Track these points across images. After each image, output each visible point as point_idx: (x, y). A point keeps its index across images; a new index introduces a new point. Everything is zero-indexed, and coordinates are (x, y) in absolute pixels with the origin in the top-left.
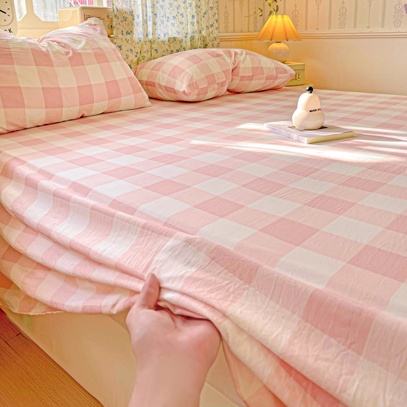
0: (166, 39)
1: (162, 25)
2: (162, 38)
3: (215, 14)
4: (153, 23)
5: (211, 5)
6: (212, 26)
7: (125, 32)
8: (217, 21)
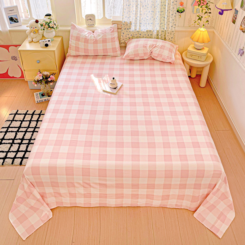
0: (146, 31)
1: (144, 26)
2: (143, 31)
4: (139, 26)
5: (173, 19)
6: (172, 26)
7: (126, 29)
8: (175, 25)
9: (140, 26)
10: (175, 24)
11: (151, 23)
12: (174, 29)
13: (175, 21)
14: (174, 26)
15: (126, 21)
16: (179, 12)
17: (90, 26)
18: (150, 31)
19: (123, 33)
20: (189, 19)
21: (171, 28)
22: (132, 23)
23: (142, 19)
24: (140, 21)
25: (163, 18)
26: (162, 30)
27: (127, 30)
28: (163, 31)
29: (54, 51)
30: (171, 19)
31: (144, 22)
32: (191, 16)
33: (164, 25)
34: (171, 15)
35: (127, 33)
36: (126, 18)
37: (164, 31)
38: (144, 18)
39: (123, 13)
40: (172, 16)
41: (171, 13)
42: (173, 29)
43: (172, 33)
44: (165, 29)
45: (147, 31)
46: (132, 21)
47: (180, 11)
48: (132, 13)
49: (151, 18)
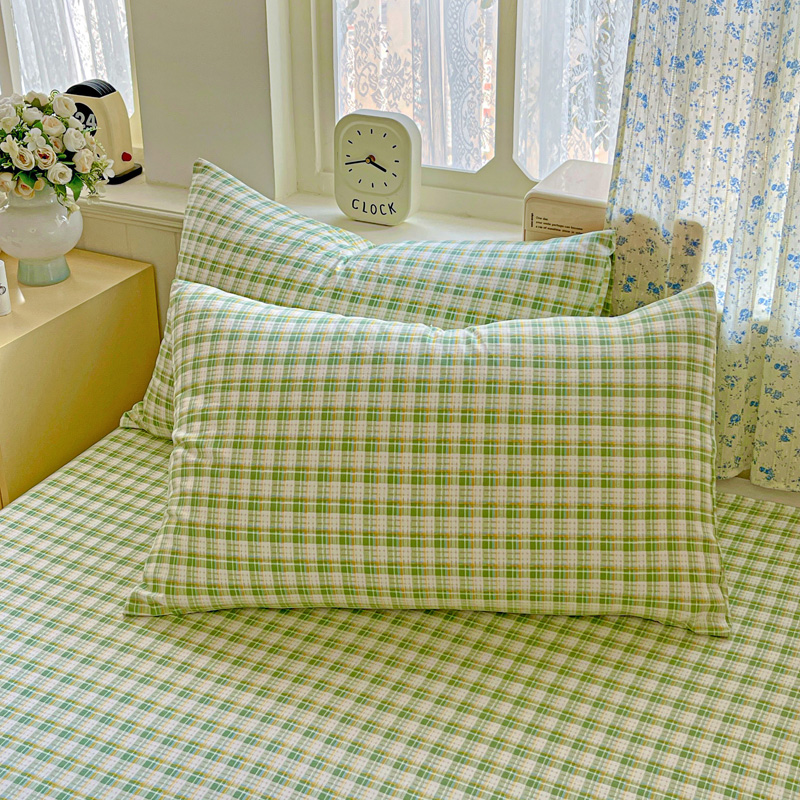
15: (646, 213)
17: (369, 217)
39: (621, 135)
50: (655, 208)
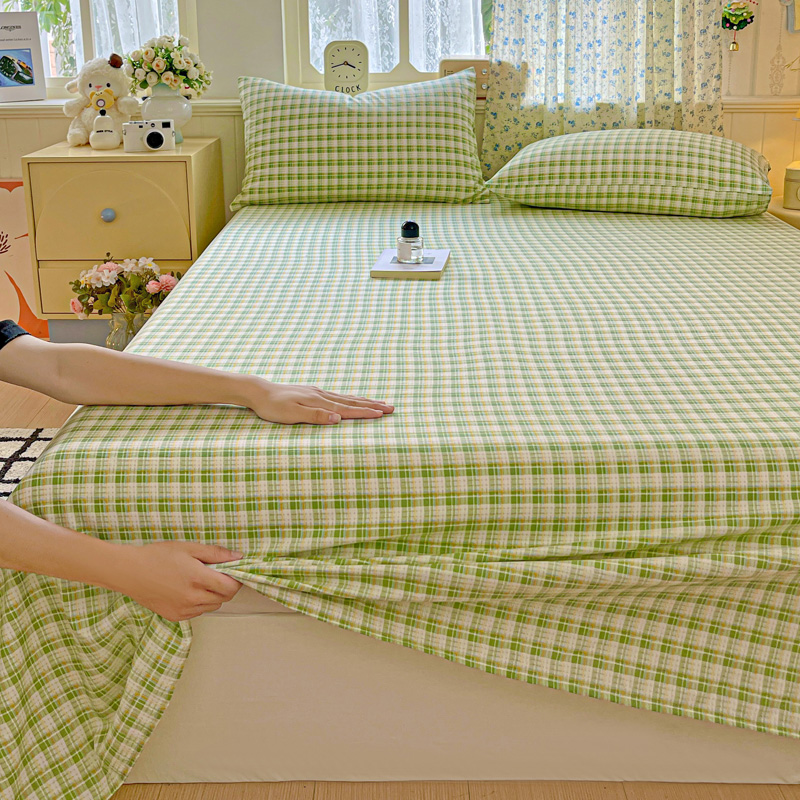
0: (592, 105)
1: (585, 85)
2: (584, 104)
3: (714, 65)
4: (566, 81)
5: (708, 50)
6: (704, 85)
7: (508, 94)
8: (719, 77)
9: (568, 82)
10: (716, 72)
11: (616, 72)
12: (713, 96)
13: (716, 58)
14: (714, 82)
15: (507, 61)
16: (732, 25)
18: (612, 106)
19: (495, 114)
20: (772, 62)
21: (699, 91)
22: (530, 67)
23: (577, 50)
24: (567, 55)
25: (663, 46)
26: (662, 99)
27: (513, 101)
28: (668, 108)
29: (185, 162)
30: (697, 51)
31: (585, 62)
32: (779, 48)
33: (667, 76)
34: (696, 31)
35: (511, 115)
36: (507, 47)
37: (673, 107)
38: (585, 45)
40: (702, 38)
41: (696, 23)
42: (712, 99)
43: (709, 116)
44: (678, 97)
45: (598, 109)
46: (529, 61)
47: (732, 20)
48: (528, 26)
49: (614, 47)
50: (511, 57)
